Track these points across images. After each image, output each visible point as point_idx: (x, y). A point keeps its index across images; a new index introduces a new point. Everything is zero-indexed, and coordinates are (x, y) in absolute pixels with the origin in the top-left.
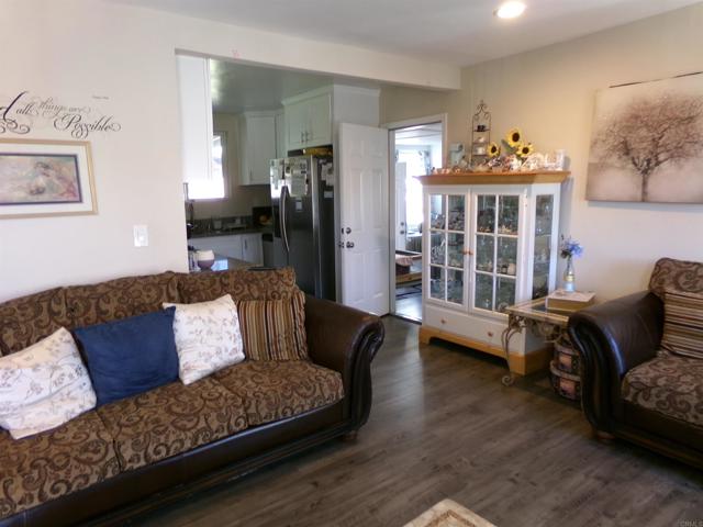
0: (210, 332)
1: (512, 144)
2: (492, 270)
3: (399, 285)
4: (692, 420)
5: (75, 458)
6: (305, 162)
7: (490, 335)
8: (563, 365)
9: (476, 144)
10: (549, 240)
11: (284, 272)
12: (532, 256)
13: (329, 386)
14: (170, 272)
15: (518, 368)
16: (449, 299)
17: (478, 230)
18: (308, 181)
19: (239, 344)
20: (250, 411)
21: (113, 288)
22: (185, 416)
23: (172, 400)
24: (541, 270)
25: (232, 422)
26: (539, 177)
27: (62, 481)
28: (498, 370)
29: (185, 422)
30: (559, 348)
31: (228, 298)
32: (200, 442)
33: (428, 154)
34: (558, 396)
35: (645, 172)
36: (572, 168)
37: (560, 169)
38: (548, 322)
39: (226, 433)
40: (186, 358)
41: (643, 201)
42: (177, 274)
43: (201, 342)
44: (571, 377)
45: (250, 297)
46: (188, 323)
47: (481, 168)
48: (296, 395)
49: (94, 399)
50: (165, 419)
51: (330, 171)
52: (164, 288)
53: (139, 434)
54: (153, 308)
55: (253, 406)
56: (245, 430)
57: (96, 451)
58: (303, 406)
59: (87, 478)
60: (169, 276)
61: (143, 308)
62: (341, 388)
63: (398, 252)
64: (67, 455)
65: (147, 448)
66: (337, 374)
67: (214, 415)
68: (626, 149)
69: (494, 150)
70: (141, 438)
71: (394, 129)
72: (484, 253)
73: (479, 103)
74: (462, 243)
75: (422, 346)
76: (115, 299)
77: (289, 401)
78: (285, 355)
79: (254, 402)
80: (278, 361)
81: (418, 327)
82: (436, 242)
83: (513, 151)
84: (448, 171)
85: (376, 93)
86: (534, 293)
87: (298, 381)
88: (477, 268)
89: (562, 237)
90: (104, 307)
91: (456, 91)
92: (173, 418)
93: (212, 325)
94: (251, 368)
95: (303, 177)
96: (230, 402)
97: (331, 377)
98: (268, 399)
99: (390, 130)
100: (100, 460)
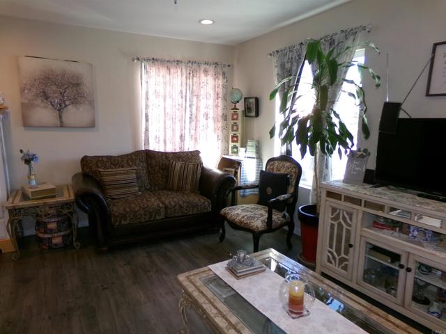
8: (51, 230)
30: (46, 220)
34: (54, 248)
35: (59, 110)
41: (61, 126)
68: (46, 97)
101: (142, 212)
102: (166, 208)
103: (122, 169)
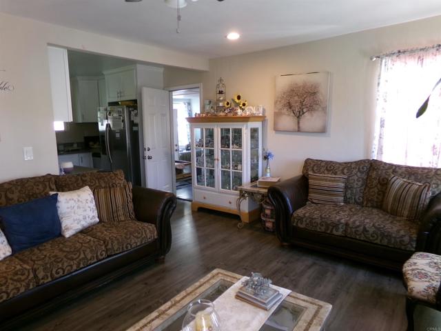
0: (79, 207)
1: (237, 101)
2: (229, 168)
3: (177, 180)
4: (319, 230)
5: (11, 279)
6: (121, 110)
7: (230, 203)
8: (267, 215)
9: (219, 101)
10: (257, 151)
11: (118, 172)
12: (249, 160)
13: (149, 232)
14: (49, 175)
15: (245, 219)
16: (207, 185)
17: (222, 147)
18: (123, 121)
19: (96, 214)
20: (108, 247)
21: (14, 185)
22: (72, 252)
23: (61, 246)
24: (254, 167)
25: (99, 254)
26: (252, 119)
27: (4, 292)
28: (235, 221)
29: (73, 256)
30: (265, 206)
31: (87, 188)
32: (82, 266)
33: (189, 104)
34: (266, 230)
35: (298, 117)
36: (266, 114)
37: (261, 115)
38: (259, 193)
39: (95, 260)
40: (65, 223)
41: (299, 131)
42: (54, 176)
43: (74, 213)
44: (270, 220)
45: (100, 187)
46: (65, 203)
47: (222, 114)
48: (132, 237)
49: (10, 250)
50: (60, 254)
51: (136, 115)
52: (47, 184)
53: (46, 264)
54: (42, 196)
55: (110, 244)
56: (106, 258)
57: (23, 274)
58: (136, 243)
59: (18, 289)
60: (49, 177)
61: (35, 196)
62: (156, 232)
63: (176, 162)
64: (6, 278)
65: (52, 271)
66: (153, 225)
67: (88, 250)
68: (290, 106)
69: (228, 104)
70: (48, 266)
71: (172, 91)
72: (225, 159)
73: (218, 79)
74: (213, 154)
75: (193, 212)
76: (17, 191)
77: (129, 241)
78: (122, 218)
79: (110, 242)
80: (119, 222)
81: (190, 203)
82: (199, 154)
83: (238, 105)
84: (204, 115)
85: (162, 70)
86: (251, 179)
87: (133, 230)
88: (222, 167)
89: (264, 149)
90: (10, 196)
91: (206, 71)
92: (65, 254)
93: (80, 203)
94: (103, 226)
95: (120, 119)
96: (97, 243)
97: (150, 227)
98: (118, 240)
99: (170, 91)
100: (26, 279)
101: (319, 221)
102: (347, 224)
103: (334, 176)
